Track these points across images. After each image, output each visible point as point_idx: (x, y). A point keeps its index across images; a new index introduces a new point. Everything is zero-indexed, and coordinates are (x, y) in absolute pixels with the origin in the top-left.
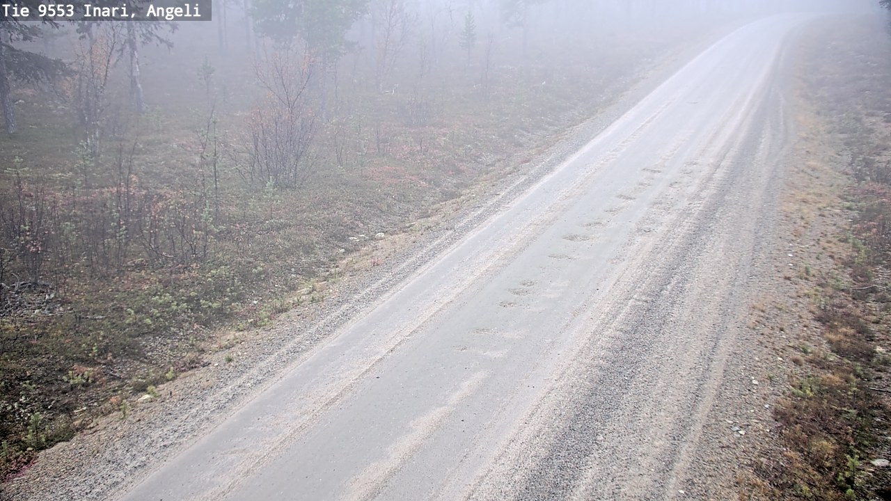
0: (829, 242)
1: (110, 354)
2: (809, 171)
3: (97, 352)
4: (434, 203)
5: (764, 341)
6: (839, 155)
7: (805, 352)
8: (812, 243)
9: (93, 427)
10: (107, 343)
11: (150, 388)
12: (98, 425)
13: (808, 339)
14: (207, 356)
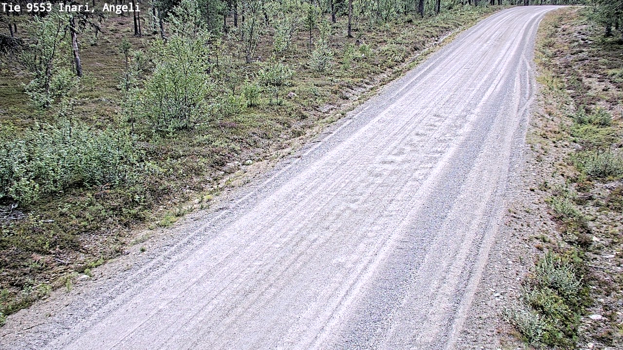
0: (560, 165)
1: (58, 246)
2: (547, 116)
3: (49, 245)
4: (286, 139)
5: (516, 234)
6: (568, 105)
7: (545, 241)
8: (549, 165)
9: (46, 299)
10: (56, 239)
11: (86, 270)
12: (50, 296)
13: (547, 232)
14: (127, 247)
